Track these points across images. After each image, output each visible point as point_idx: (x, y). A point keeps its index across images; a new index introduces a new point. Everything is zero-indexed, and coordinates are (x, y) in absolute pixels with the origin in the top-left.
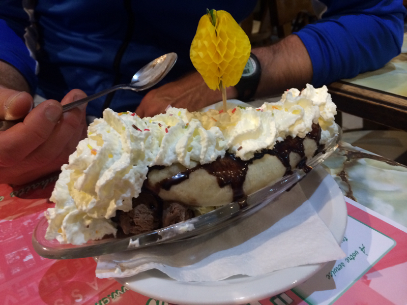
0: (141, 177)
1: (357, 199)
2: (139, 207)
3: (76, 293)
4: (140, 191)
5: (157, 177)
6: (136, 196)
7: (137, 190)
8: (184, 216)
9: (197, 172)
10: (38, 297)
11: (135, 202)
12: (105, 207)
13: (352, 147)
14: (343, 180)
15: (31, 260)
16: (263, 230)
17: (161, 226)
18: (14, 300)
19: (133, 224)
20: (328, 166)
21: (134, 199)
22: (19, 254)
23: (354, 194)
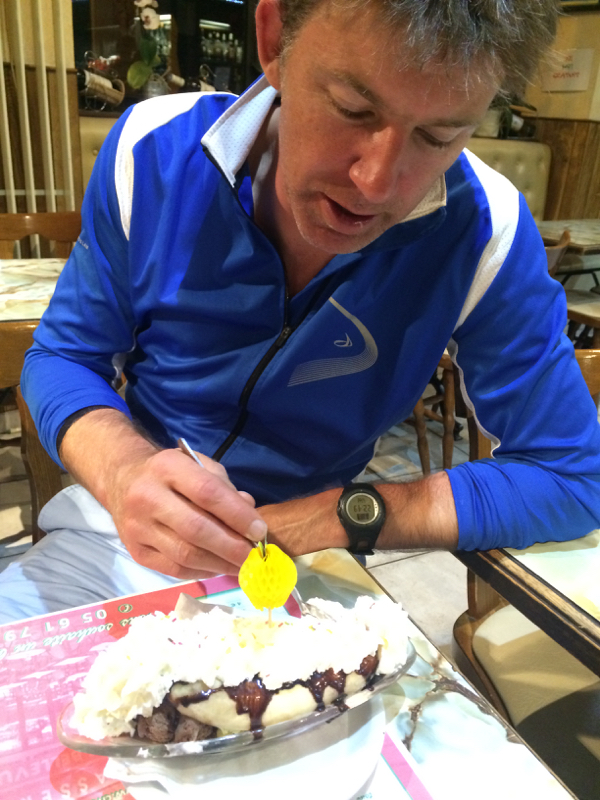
0: (165, 689)
1: (412, 749)
2: (156, 716)
3: (83, 782)
4: (161, 702)
5: (179, 692)
6: (157, 706)
7: (158, 702)
8: (196, 734)
9: (218, 694)
10: (48, 777)
11: (156, 710)
12: (127, 709)
13: (451, 671)
14: (412, 719)
15: (48, 733)
16: (283, 764)
17: (171, 740)
18: (26, 774)
19: (148, 730)
20: (406, 693)
21: (154, 708)
22: (39, 722)
23: (414, 742)
